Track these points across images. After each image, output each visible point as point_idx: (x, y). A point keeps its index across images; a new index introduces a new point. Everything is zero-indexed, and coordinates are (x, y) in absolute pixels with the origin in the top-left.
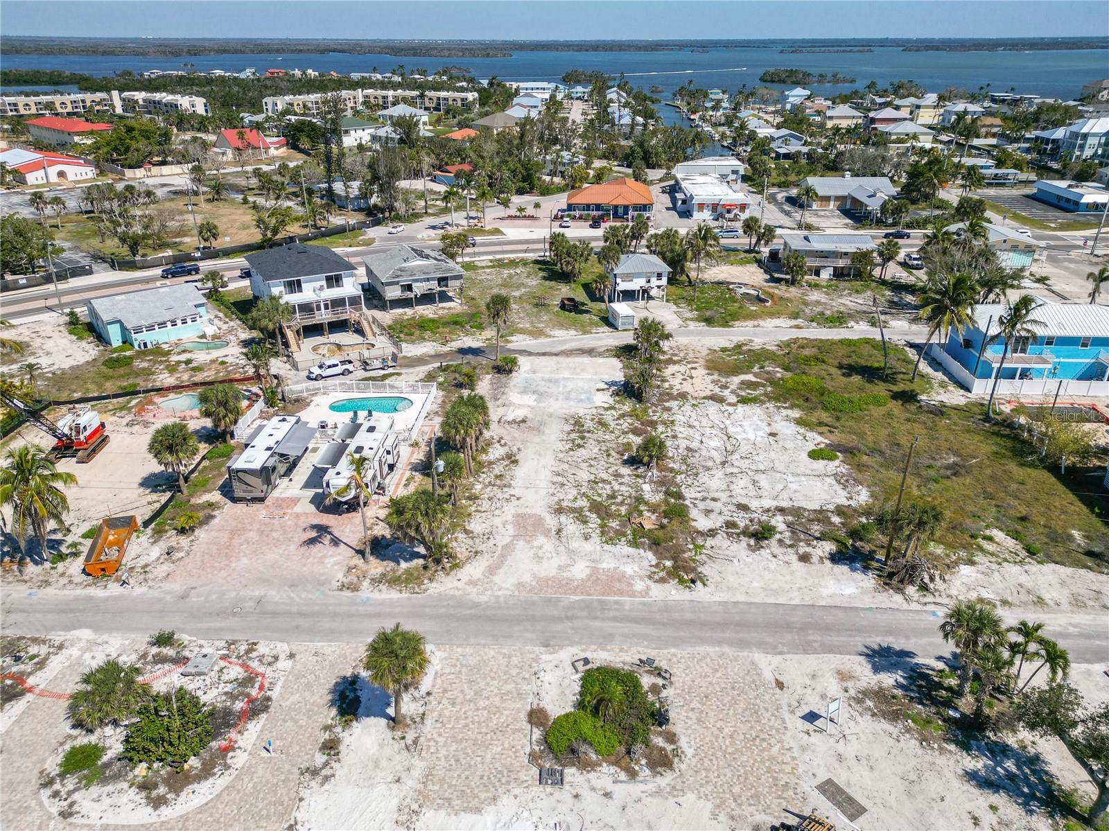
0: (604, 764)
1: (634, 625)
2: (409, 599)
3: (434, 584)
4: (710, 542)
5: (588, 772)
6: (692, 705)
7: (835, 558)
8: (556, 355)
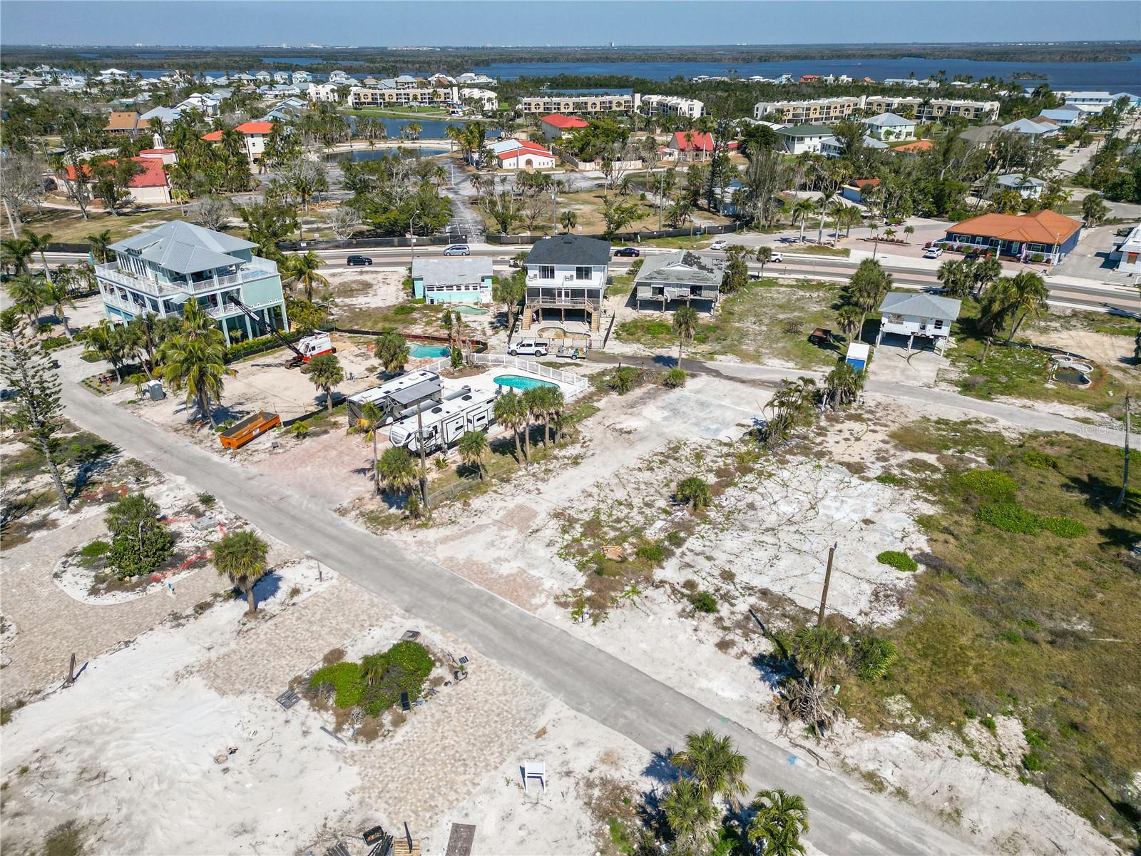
0: (331, 712)
1: (490, 627)
2: (366, 535)
3: (394, 533)
4: (650, 592)
5: (314, 710)
6: (449, 709)
7: (759, 661)
8: (743, 382)
